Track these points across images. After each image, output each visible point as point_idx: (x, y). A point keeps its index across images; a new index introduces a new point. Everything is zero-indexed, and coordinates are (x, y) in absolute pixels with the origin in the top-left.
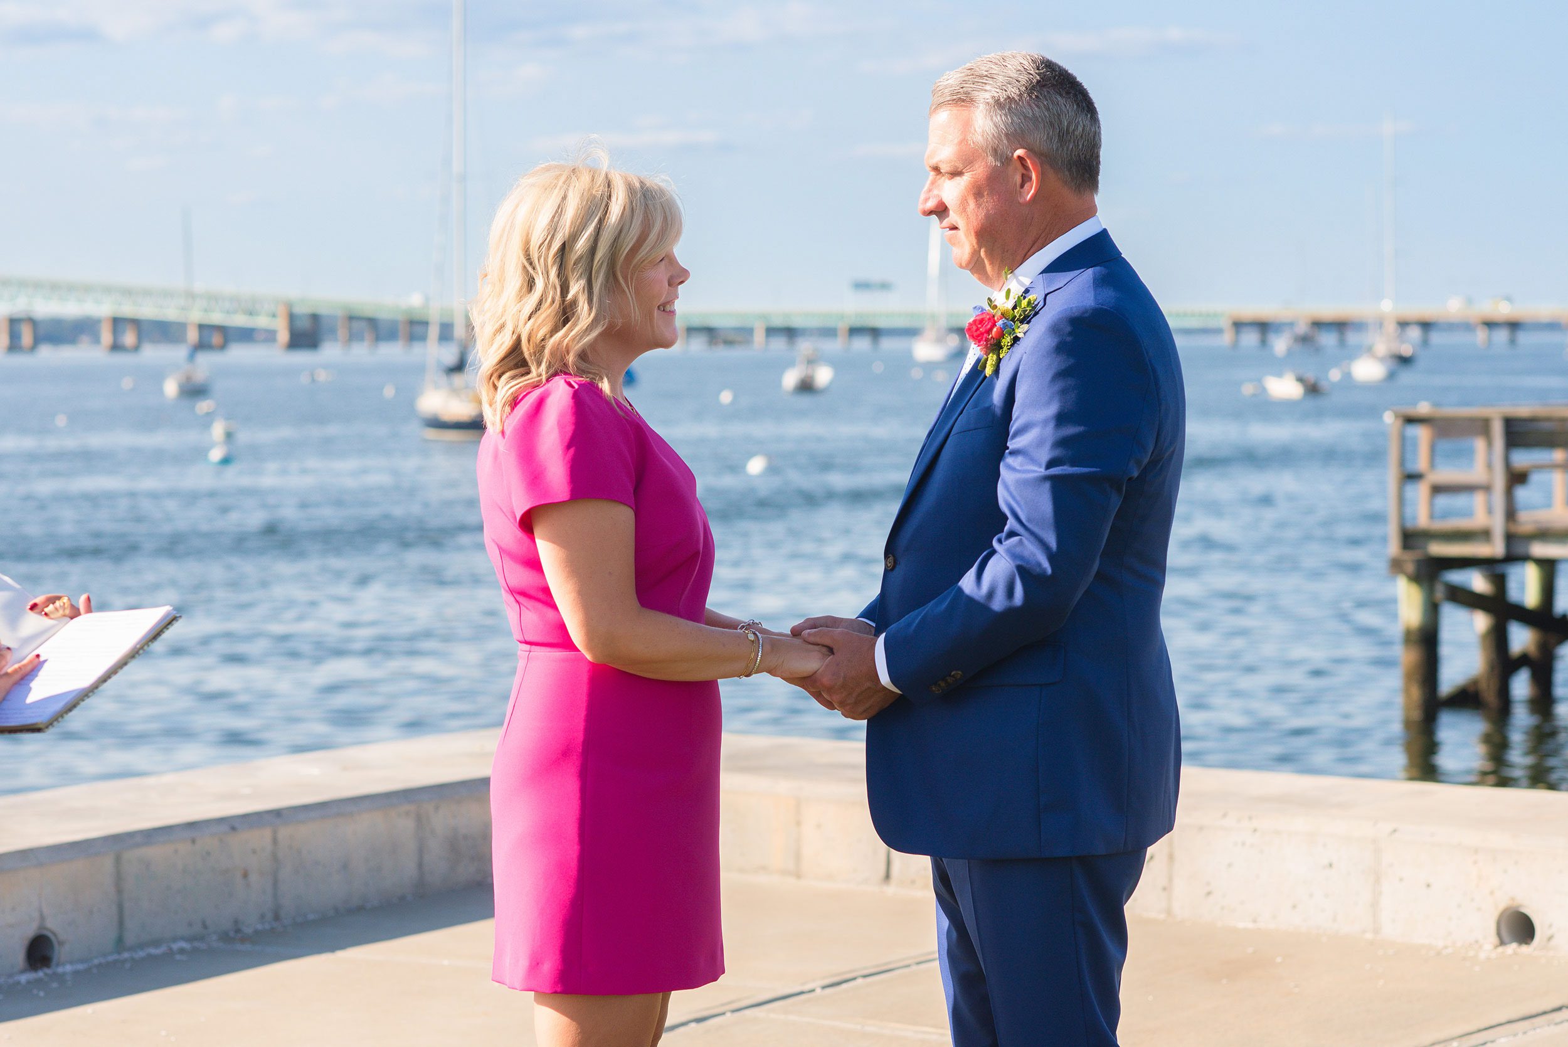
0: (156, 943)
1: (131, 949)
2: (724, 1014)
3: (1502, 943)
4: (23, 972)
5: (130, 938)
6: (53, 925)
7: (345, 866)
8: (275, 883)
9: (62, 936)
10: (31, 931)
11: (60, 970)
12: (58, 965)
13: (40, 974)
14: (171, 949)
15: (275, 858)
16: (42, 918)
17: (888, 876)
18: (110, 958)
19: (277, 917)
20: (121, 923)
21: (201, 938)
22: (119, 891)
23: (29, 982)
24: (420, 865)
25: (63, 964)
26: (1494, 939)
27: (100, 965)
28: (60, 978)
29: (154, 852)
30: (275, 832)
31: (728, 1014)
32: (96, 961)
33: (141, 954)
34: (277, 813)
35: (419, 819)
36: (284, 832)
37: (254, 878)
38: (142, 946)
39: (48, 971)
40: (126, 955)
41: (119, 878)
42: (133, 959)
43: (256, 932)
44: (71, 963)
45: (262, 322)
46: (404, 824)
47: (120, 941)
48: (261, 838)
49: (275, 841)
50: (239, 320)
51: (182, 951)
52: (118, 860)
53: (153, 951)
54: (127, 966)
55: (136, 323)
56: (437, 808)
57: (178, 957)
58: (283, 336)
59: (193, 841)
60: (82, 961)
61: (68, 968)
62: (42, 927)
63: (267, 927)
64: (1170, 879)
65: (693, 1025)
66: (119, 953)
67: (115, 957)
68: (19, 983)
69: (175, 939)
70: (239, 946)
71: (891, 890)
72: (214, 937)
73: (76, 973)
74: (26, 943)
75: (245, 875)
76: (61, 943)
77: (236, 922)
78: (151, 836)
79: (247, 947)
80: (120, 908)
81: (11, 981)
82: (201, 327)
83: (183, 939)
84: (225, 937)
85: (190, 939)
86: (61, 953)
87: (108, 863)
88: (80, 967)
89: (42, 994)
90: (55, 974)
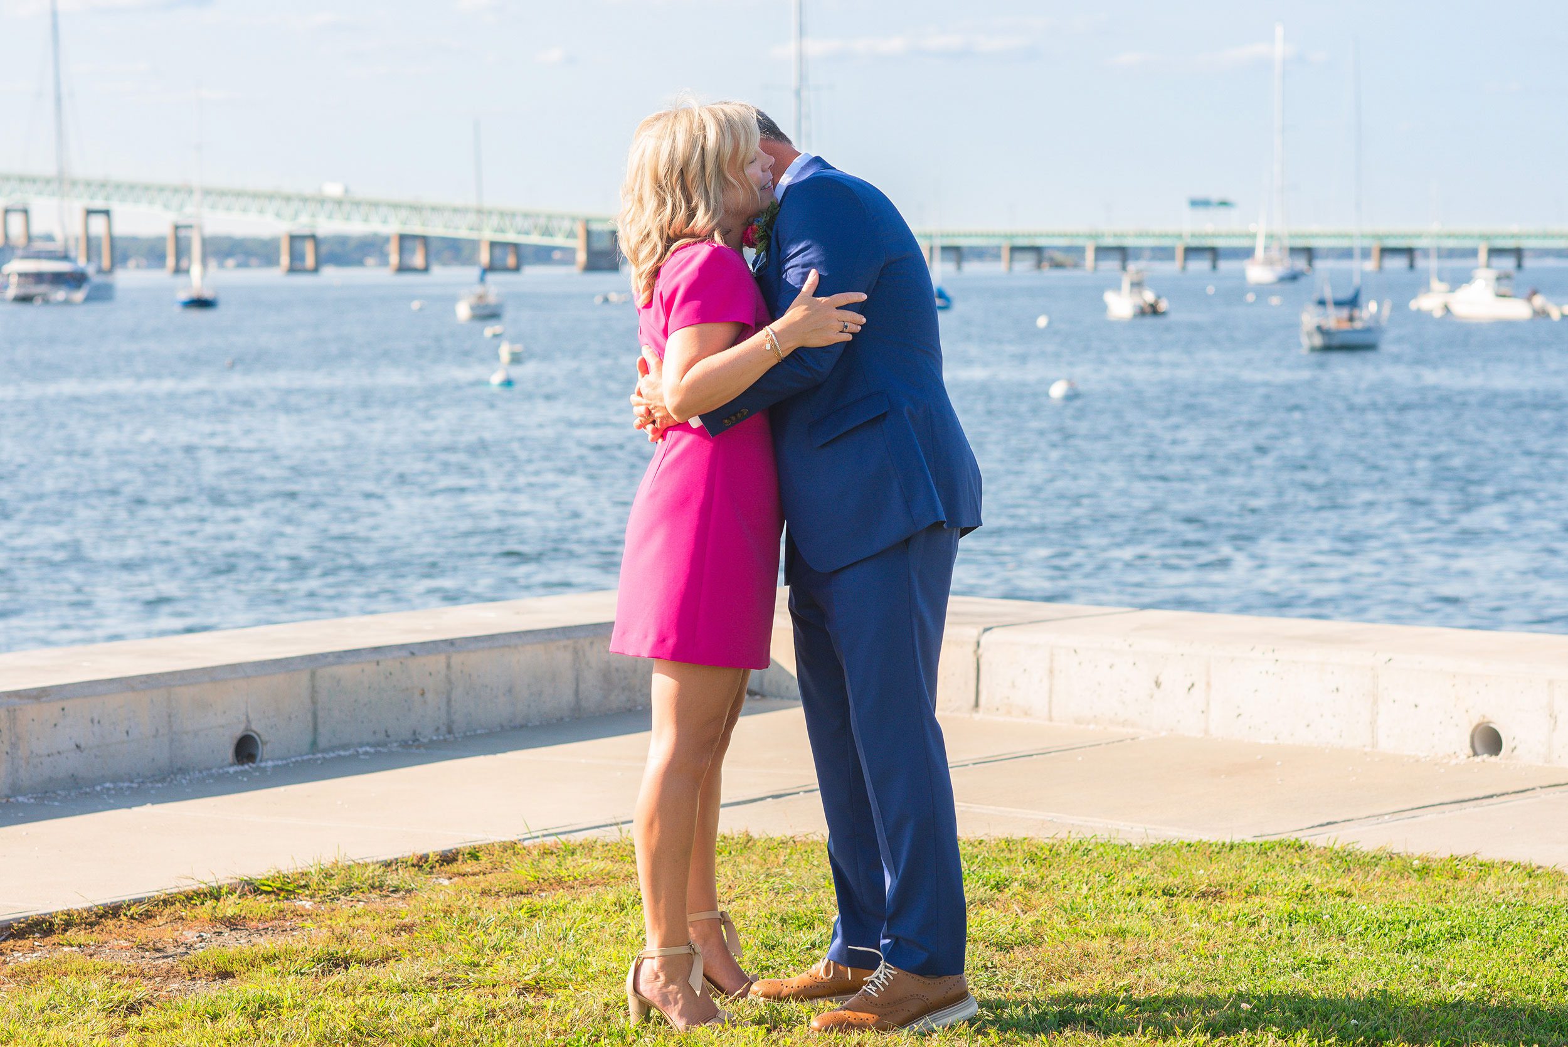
0: (345, 747)
1: (324, 751)
2: (798, 793)
3: (1475, 754)
4: (231, 765)
5: (323, 742)
6: (258, 727)
7: (510, 691)
8: (449, 701)
9: (265, 738)
10: (239, 732)
11: (263, 765)
12: (261, 761)
13: (246, 767)
14: (357, 752)
15: (449, 681)
16: (249, 721)
17: (977, 705)
18: (305, 758)
19: (450, 732)
20: (315, 729)
21: (385, 745)
22: (314, 702)
23: (236, 772)
24: (577, 693)
25: (266, 761)
26: (1470, 751)
27: (297, 761)
28: (264, 770)
29: (344, 671)
30: (449, 658)
31: (801, 793)
32: (293, 760)
33: (332, 755)
34: (451, 643)
35: (576, 652)
36: (457, 659)
37: (430, 696)
38: (333, 749)
39: (254, 765)
40: (319, 755)
41: (314, 691)
42: (324, 758)
43: (431, 741)
44: (272, 760)
45: (559, 241)
46: (562, 657)
47: (314, 744)
48: (437, 662)
49: (449, 666)
50: (535, 239)
51: (366, 753)
52: (313, 675)
53: (342, 753)
54: (319, 762)
55: (425, 240)
56: (592, 643)
57: (362, 757)
58: (581, 257)
59: (378, 663)
60: (279, 759)
61: (270, 763)
62: (247, 730)
63: (441, 738)
64: (1208, 704)
65: (770, 799)
66: (313, 754)
67: (311, 756)
68: (228, 773)
69: (361, 745)
70: (414, 750)
71: (977, 716)
72: (395, 745)
73: (275, 767)
74: (235, 741)
75: (423, 694)
76: (264, 743)
77: (414, 733)
78: (342, 657)
79: (423, 750)
80: (315, 716)
81: (221, 771)
82: (493, 245)
83: (368, 744)
84: (404, 744)
85: (375, 745)
86: (264, 751)
87: (305, 678)
88: (280, 763)
89: (245, 779)
90: (258, 768)
